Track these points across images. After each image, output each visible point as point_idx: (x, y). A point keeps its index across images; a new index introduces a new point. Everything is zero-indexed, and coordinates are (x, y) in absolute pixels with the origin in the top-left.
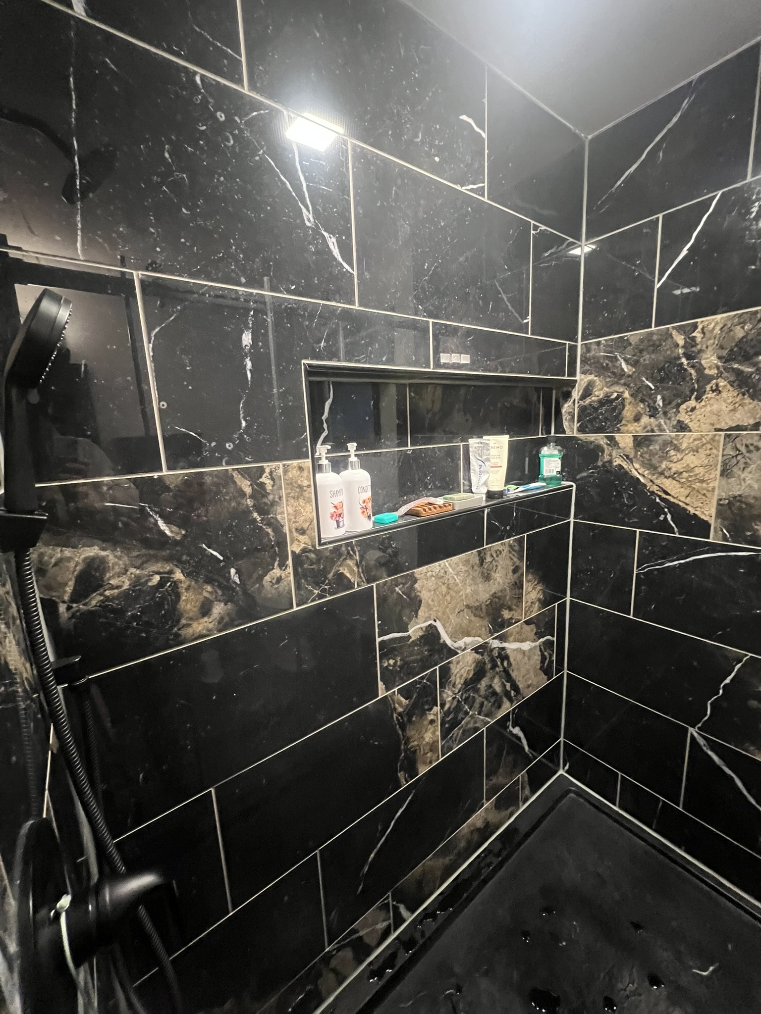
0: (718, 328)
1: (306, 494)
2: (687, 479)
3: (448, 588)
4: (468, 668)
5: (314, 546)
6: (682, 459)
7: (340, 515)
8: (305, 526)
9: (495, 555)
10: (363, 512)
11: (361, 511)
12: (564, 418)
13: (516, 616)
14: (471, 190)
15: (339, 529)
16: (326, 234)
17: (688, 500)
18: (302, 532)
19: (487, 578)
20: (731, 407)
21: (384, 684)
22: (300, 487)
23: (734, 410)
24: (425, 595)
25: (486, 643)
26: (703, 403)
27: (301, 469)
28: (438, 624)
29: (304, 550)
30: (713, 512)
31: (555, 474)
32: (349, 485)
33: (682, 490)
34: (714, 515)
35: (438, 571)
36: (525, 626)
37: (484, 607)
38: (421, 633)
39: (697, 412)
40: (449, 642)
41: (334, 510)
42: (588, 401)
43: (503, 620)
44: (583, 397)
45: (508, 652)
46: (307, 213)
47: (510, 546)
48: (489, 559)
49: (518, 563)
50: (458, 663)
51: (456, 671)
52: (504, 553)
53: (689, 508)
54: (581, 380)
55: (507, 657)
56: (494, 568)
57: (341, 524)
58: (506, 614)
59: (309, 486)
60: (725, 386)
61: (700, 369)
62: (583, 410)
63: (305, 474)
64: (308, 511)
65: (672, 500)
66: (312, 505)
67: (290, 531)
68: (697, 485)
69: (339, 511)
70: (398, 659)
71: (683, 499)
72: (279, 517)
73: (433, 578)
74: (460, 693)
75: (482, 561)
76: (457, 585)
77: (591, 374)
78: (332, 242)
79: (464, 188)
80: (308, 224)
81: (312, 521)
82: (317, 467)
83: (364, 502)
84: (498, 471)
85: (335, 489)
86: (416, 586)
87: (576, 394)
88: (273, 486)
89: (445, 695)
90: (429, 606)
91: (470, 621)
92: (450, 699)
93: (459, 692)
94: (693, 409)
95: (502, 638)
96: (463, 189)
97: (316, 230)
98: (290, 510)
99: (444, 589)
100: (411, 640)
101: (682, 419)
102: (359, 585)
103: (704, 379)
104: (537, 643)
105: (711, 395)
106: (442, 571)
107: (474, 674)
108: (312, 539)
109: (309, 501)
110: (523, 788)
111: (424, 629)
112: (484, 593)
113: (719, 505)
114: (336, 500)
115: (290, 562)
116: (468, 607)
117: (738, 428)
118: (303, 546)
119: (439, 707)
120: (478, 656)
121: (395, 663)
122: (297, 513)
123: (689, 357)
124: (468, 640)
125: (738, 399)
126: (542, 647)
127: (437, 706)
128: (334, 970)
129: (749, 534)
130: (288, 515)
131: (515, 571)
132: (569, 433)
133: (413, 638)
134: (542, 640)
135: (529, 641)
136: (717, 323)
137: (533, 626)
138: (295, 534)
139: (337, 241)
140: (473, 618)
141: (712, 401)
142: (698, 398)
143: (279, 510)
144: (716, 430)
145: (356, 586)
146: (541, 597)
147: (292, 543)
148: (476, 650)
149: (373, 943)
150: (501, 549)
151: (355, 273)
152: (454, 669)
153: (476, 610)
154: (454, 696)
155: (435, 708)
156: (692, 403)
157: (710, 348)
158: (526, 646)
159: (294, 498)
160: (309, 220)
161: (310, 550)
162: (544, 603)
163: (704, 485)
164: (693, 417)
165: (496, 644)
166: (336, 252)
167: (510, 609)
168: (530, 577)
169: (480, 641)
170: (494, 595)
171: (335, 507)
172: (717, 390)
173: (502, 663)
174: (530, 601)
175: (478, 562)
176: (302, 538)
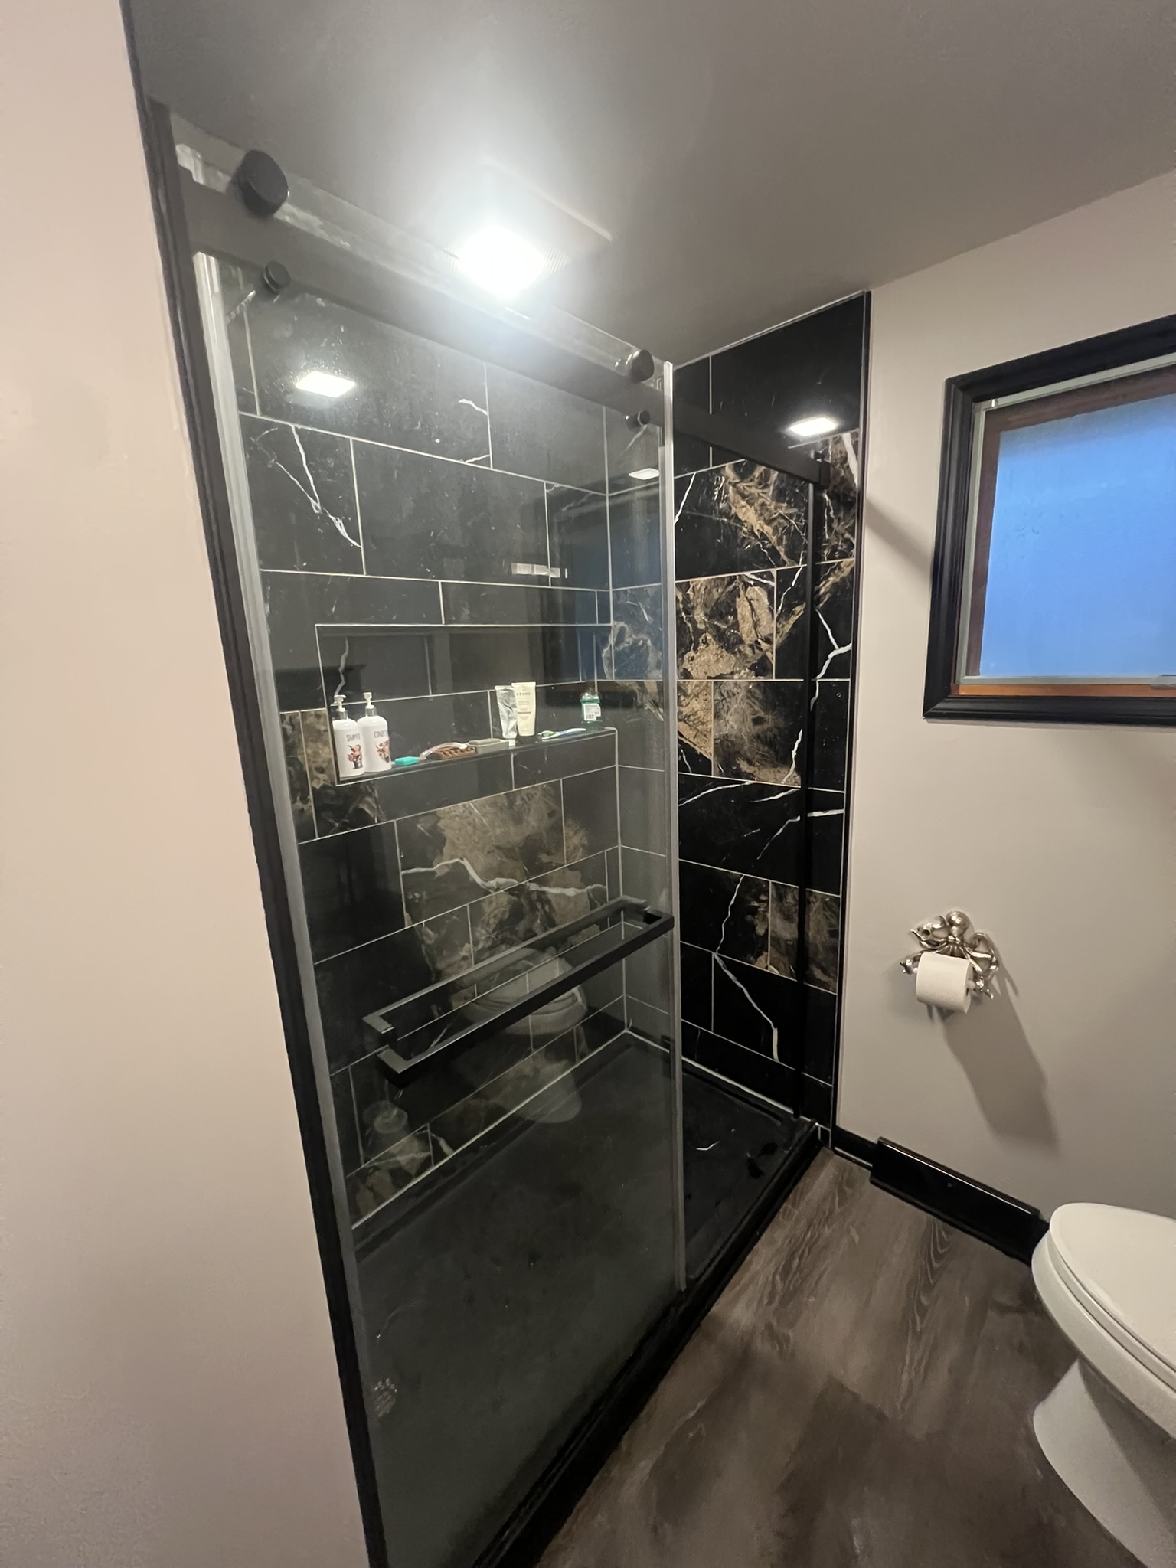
0: (703, 588)
1: (324, 738)
2: (693, 721)
3: (475, 827)
4: (503, 909)
5: (333, 783)
6: (689, 703)
7: (358, 757)
8: (324, 765)
9: (526, 799)
10: (381, 755)
11: (378, 753)
12: (604, 663)
13: (555, 859)
14: (475, 462)
15: (357, 770)
16: (333, 518)
17: (695, 741)
18: (321, 770)
19: (518, 820)
20: (716, 658)
21: (410, 915)
22: (319, 731)
23: (717, 661)
24: (448, 833)
25: (522, 885)
26: (698, 654)
27: (318, 716)
28: (465, 863)
29: (324, 787)
30: (711, 750)
31: (595, 719)
32: (365, 730)
33: (691, 732)
34: (712, 754)
35: (462, 811)
36: (569, 873)
37: (516, 849)
38: (447, 870)
39: (695, 661)
40: (479, 881)
41: (352, 752)
42: (621, 647)
43: (541, 862)
44: (617, 644)
45: (549, 896)
46: (315, 503)
47: (544, 790)
48: (519, 802)
49: (554, 807)
50: (491, 902)
51: (489, 911)
52: (537, 797)
53: (697, 748)
54: (615, 626)
55: (548, 902)
56: (527, 811)
57: (359, 765)
58: (544, 858)
59: (326, 731)
60: (710, 639)
61: (694, 622)
62: (618, 654)
63: (322, 720)
64: (326, 753)
65: (686, 741)
66: (329, 748)
67: (310, 770)
68: (700, 727)
69: (357, 753)
70: (424, 893)
71: (692, 740)
72: (299, 757)
73: (457, 818)
74: (495, 933)
75: (511, 804)
76: (485, 825)
77: (621, 621)
78: (339, 524)
79: (467, 461)
80: (316, 511)
81: (330, 760)
82: (334, 715)
83: (381, 745)
84: (527, 717)
85: (351, 734)
86: (439, 824)
87: (612, 640)
88: (293, 730)
89: (478, 934)
90: (453, 843)
91: (502, 862)
92: (483, 938)
93: (493, 932)
94: (693, 659)
95: (541, 882)
96: (466, 463)
97: (324, 516)
98: (309, 751)
99: (470, 829)
100: (436, 876)
101: (686, 667)
102: (379, 821)
103: (698, 633)
104: (585, 890)
105: (702, 647)
106: (467, 812)
107: (510, 916)
108: (330, 776)
109: (326, 744)
110: (579, 1042)
111: (450, 866)
112: (515, 835)
113: (715, 744)
114: (353, 744)
115: (311, 796)
116: (498, 847)
117: (721, 676)
118: (322, 783)
119: (471, 945)
120: (514, 898)
121: (420, 898)
122: (316, 754)
123: (687, 613)
124: (502, 880)
125: (719, 652)
126: (591, 895)
127: (469, 943)
128: (371, 1189)
129: (735, 768)
130: (308, 755)
131: (551, 814)
132: (609, 679)
133: (439, 874)
134: (589, 887)
135: (575, 887)
136: (701, 585)
137: (578, 873)
138: (315, 773)
139: (343, 522)
140: (505, 860)
141: (704, 652)
142: (695, 649)
143: (299, 751)
144: (710, 678)
145: (376, 821)
146: (586, 843)
147: (312, 781)
148: (510, 891)
149: (413, 1172)
150: (533, 792)
151: (362, 547)
152: (487, 909)
153: (508, 852)
154: (488, 935)
155: (467, 945)
156: (691, 653)
157: (699, 607)
158: (571, 892)
159: (312, 741)
160: (317, 508)
161: (330, 788)
162: (590, 849)
163: (704, 726)
164: (693, 665)
165: (534, 887)
166: (343, 531)
167: (549, 853)
168: (570, 822)
169: (515, 882)
170: (527, 838)
171: (353, 750)
172: (705, 643)
173: (543, 908)
174: (572, 847)
175: (506, 804)
176: (321, 776)
